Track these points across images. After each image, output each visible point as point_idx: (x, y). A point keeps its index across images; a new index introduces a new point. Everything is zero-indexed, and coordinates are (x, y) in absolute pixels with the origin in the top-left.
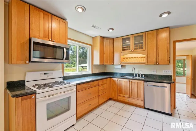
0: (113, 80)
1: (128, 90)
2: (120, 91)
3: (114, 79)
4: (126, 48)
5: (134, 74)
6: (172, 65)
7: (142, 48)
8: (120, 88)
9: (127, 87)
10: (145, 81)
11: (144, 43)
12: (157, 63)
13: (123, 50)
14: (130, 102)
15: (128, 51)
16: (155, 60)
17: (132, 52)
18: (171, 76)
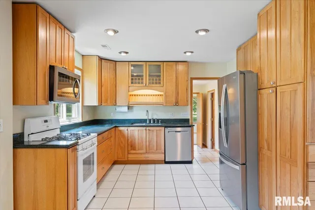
0: (120, 131)
1: (144, 143)
2: (131, 146)
3: (121, 128)
4: (137, 81)
5: (147, 120)
6: (189, 107)
7: (160, 83)
8: (131, 142)
9: (142, 138)
10: (165, 127)
11: (162, 76)
12: (177, 104)
13: (132, 83)
14: (147, 159)
15: (140, 85)
16: (174, 100)
17: (146, 87)
18: (189, 119)
